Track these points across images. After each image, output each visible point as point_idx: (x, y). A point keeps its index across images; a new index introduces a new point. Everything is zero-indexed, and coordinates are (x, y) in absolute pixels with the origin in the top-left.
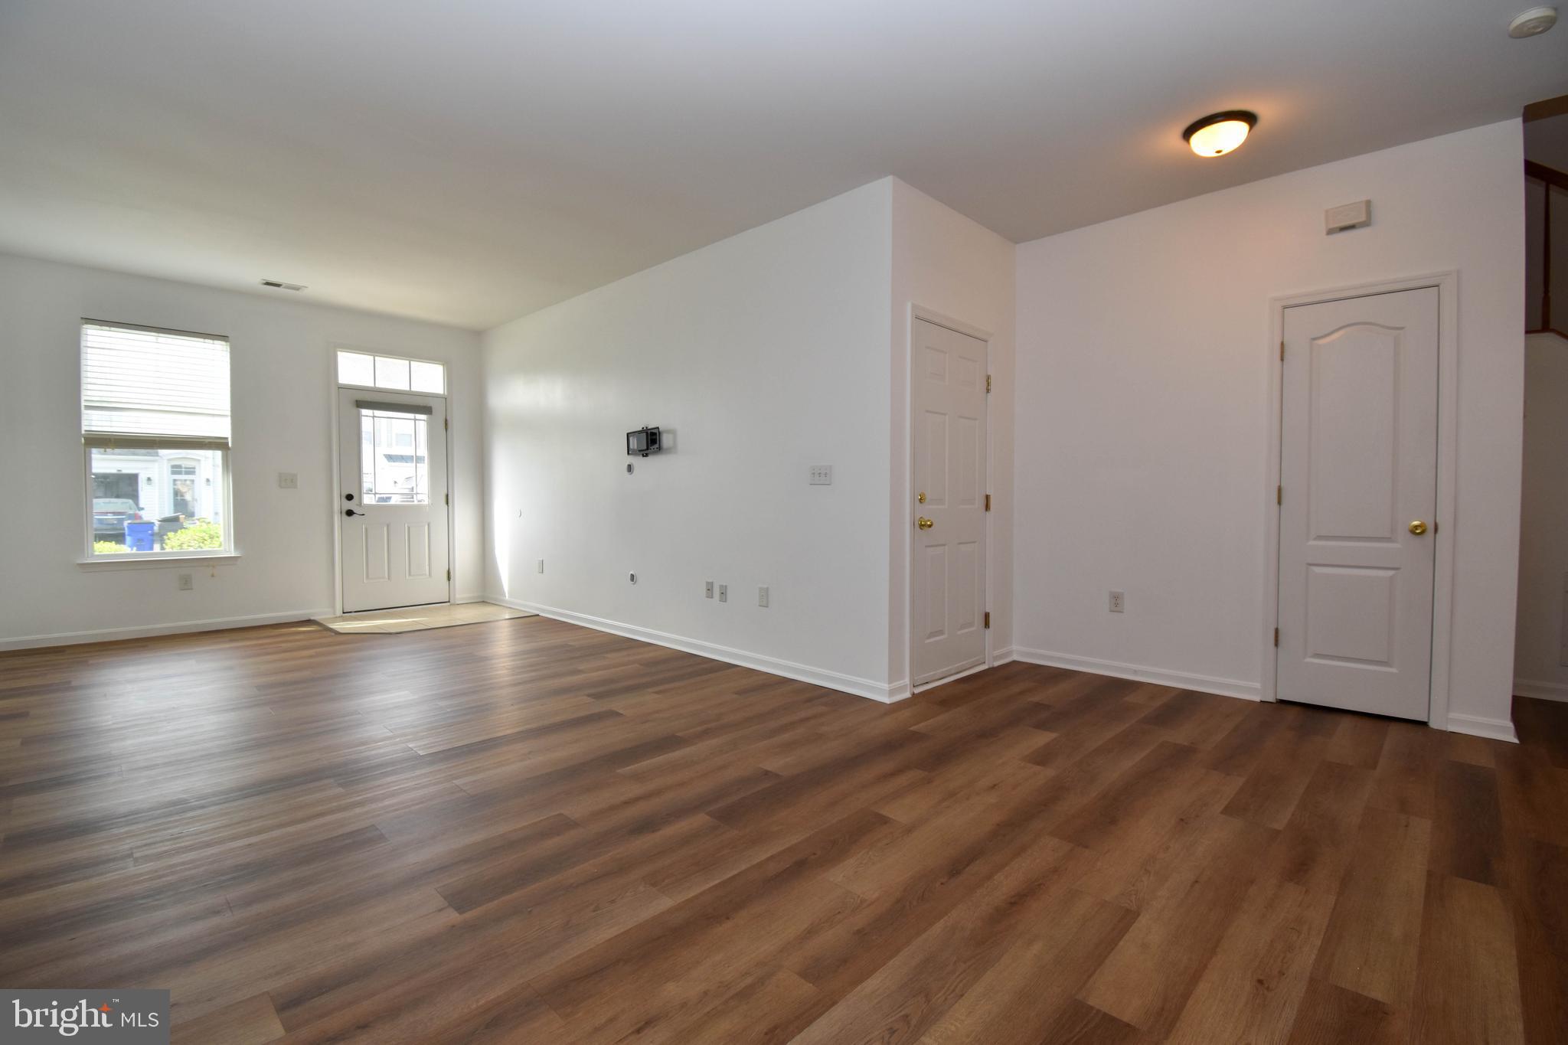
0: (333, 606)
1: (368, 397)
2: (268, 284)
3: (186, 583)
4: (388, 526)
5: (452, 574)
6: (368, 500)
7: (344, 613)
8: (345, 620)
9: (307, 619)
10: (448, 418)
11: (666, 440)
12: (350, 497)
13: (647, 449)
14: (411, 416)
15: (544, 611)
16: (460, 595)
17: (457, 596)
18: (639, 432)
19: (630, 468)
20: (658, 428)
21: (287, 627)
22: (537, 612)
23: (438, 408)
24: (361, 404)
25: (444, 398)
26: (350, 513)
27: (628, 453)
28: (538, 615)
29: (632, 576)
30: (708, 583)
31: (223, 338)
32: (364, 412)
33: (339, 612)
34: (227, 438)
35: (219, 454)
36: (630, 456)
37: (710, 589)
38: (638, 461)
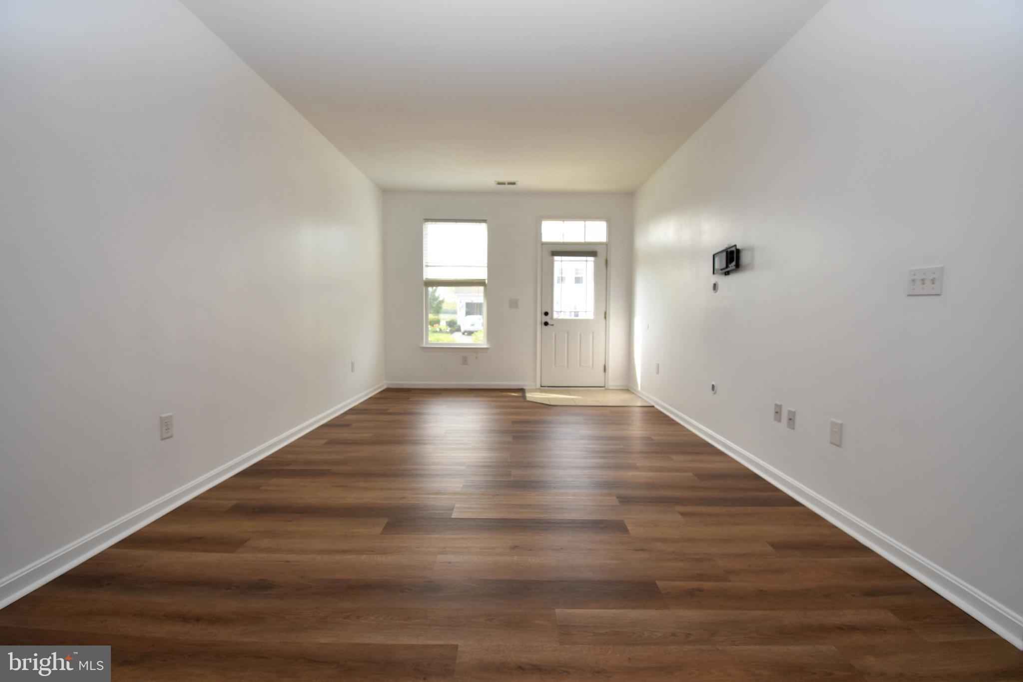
0: (535, 381)
1: (558, 249)
2: (499, 184)
3: (465, 361)
4: (568, 333)
5: (607, 368)
6: (555, 316)
7: (541, 386)
8: (542, 391)
9: (520, 387)
10: (608, 258)
11: (745, 258)
12: (546, 314)
13: (727, 267)
14: (584, 258)
15: (657, 403)
16: (611, 384)
17: (610, 384)
18: (722, 252)
19: (715, 287)
20: (735, 246)
21: (506, 392)
22: (653, 404)
23: (601, 252)
24: (555, 253)
25: (606, 245)
26: (546, 324)
27: (714, 273)
28: (653, 407)
29: (713, 386)
30: (776, 405)
31: (484, 221)
32: (556, 258)
33: (538, 386)
34: (485, 280)
35: (482, 288)
36: (715, 276)
37: (778, 412)
38: (722, 280)
